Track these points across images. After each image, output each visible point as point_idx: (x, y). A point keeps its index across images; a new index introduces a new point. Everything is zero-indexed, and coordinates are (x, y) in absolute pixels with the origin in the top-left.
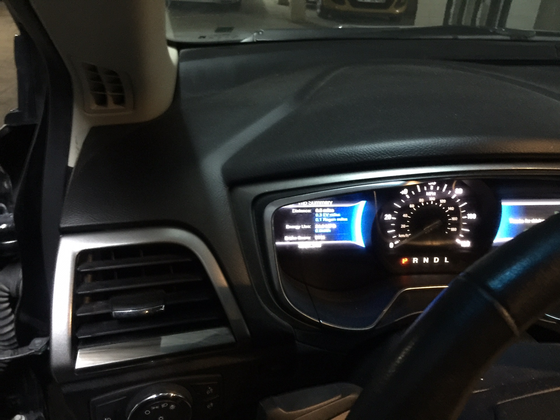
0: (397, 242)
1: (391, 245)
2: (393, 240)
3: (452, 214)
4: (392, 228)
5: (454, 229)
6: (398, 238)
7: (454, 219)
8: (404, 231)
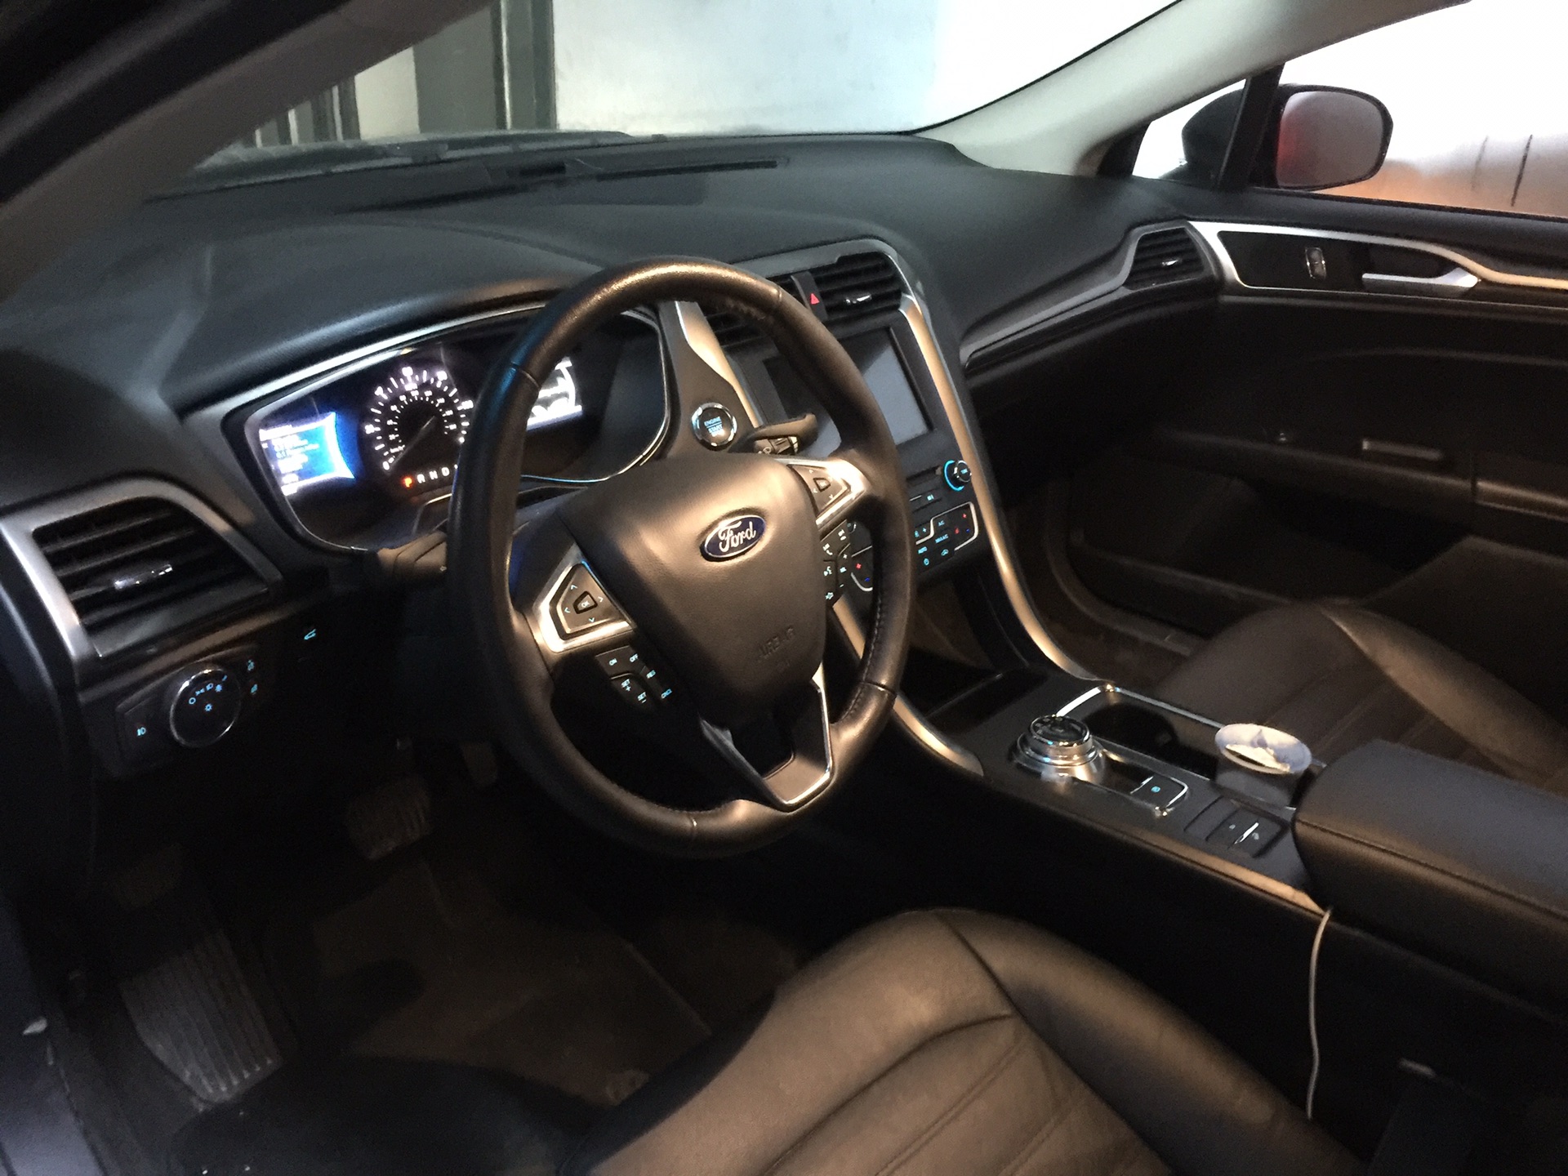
0: (391, 460)
1: (386, 466)
2: (386, 458)
3: (445, 407)
4: (379, 442)
5: (453, 427)
6: (391, 455)
7: (449, 413)
8: (394, 444)
